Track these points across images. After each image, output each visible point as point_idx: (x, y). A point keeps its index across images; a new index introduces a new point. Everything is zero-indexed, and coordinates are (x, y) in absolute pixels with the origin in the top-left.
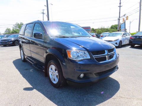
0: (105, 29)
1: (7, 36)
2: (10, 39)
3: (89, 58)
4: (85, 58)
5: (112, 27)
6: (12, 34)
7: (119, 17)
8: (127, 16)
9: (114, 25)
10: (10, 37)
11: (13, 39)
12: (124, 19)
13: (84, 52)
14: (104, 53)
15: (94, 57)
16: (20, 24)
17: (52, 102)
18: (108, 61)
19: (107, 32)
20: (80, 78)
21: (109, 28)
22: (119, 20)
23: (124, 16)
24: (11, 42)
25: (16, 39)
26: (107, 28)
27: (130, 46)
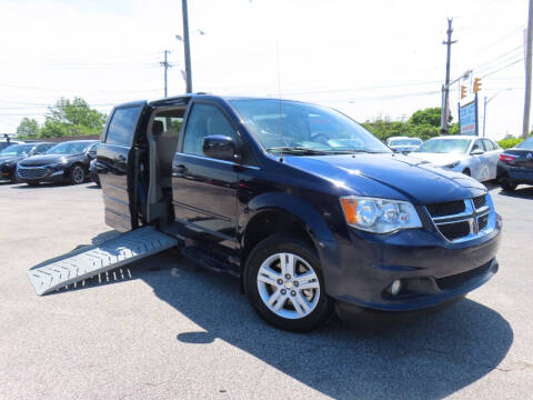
0: (392, 123)
1: (41, 150)
2: (53, 161)
3: (419, 224)
4: (403, 225)
5: (416, 120)
6: (59, 142)
7: (448, 81)
8: (477, 80)
9: (423, 109)
10: (53, 152)
11: (64, 160)
12: (463, 88)
13: (399, 204)
14: (462, 208)
15: (436, 221)
16: (71, 103)
17: (295, 381)
18: (476, 237)
19: (398, 135)
20: (391, 295)
21: (406, 120)
22: (446, 91)
23: (466, 76)
24: (56, 169)
25: (75, 159)
26: (400, 120)
27: (500, 189)
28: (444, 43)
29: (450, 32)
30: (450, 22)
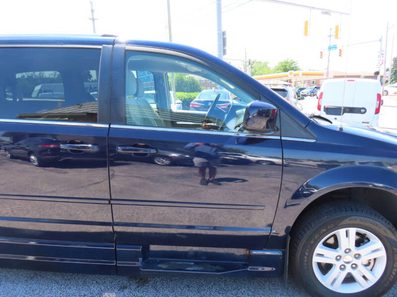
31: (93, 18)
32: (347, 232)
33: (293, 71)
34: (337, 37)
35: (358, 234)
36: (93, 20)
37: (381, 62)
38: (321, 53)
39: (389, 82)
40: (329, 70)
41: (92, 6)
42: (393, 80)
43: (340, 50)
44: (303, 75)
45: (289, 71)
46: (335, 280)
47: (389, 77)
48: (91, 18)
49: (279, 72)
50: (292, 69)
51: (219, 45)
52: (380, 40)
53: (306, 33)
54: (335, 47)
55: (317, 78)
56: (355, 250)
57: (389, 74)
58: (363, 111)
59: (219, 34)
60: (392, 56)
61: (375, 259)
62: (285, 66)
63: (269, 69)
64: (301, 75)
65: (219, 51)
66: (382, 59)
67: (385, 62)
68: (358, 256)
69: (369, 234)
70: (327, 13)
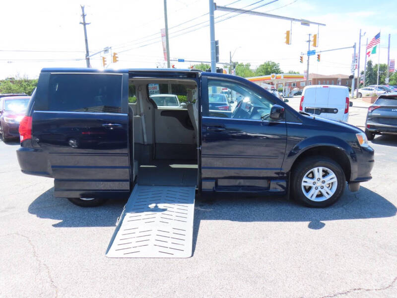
8: (115, 54)
23: (106, 51)
28: (81, 23)
29: (84, 16)
30: (83, 8)
31: (84, 22)
32: (318, 170)
33: (274, 74)
34: (315, 45)
35: (323, 171)
36: (85, 24)
37: (355, 67)
38: (301, 57)
39: (364, 84)
40: (309, 73)
41: (83, 11)
42: (367, 83)
43: (319, 55)
44: (284, 78)
45: (272, 74)
46: (313, 195)
47: (364, 80)
48: (82, 22)
49: (261, 75)
50: (274, 72)
51: (212, 53)
52: (354, 47)
53: (288, 42)
54: (313, 52)
55: (298, 80)
56: (322, 179)
57: (363, 77)
58: (335, 111)
59: (212, 44)
60: (366, 61)
61: (332, 183)
62: (267, 69)
63: (251, 71)
64: (282, 78)
65: (212, 58)
66: (355, 64)
67: (359, 67)
68: (324, 182)
69: (329, 170)
70: (306, 23)
